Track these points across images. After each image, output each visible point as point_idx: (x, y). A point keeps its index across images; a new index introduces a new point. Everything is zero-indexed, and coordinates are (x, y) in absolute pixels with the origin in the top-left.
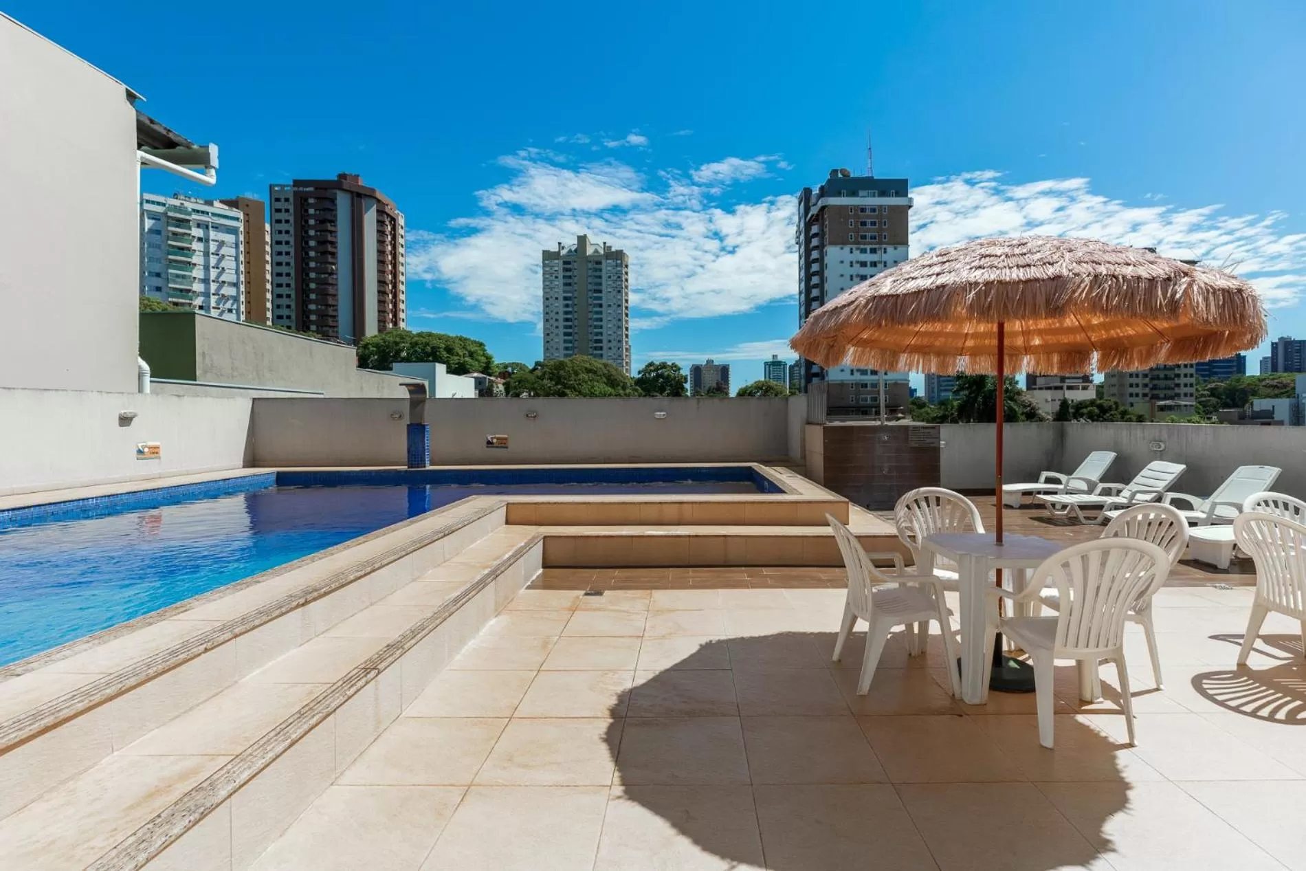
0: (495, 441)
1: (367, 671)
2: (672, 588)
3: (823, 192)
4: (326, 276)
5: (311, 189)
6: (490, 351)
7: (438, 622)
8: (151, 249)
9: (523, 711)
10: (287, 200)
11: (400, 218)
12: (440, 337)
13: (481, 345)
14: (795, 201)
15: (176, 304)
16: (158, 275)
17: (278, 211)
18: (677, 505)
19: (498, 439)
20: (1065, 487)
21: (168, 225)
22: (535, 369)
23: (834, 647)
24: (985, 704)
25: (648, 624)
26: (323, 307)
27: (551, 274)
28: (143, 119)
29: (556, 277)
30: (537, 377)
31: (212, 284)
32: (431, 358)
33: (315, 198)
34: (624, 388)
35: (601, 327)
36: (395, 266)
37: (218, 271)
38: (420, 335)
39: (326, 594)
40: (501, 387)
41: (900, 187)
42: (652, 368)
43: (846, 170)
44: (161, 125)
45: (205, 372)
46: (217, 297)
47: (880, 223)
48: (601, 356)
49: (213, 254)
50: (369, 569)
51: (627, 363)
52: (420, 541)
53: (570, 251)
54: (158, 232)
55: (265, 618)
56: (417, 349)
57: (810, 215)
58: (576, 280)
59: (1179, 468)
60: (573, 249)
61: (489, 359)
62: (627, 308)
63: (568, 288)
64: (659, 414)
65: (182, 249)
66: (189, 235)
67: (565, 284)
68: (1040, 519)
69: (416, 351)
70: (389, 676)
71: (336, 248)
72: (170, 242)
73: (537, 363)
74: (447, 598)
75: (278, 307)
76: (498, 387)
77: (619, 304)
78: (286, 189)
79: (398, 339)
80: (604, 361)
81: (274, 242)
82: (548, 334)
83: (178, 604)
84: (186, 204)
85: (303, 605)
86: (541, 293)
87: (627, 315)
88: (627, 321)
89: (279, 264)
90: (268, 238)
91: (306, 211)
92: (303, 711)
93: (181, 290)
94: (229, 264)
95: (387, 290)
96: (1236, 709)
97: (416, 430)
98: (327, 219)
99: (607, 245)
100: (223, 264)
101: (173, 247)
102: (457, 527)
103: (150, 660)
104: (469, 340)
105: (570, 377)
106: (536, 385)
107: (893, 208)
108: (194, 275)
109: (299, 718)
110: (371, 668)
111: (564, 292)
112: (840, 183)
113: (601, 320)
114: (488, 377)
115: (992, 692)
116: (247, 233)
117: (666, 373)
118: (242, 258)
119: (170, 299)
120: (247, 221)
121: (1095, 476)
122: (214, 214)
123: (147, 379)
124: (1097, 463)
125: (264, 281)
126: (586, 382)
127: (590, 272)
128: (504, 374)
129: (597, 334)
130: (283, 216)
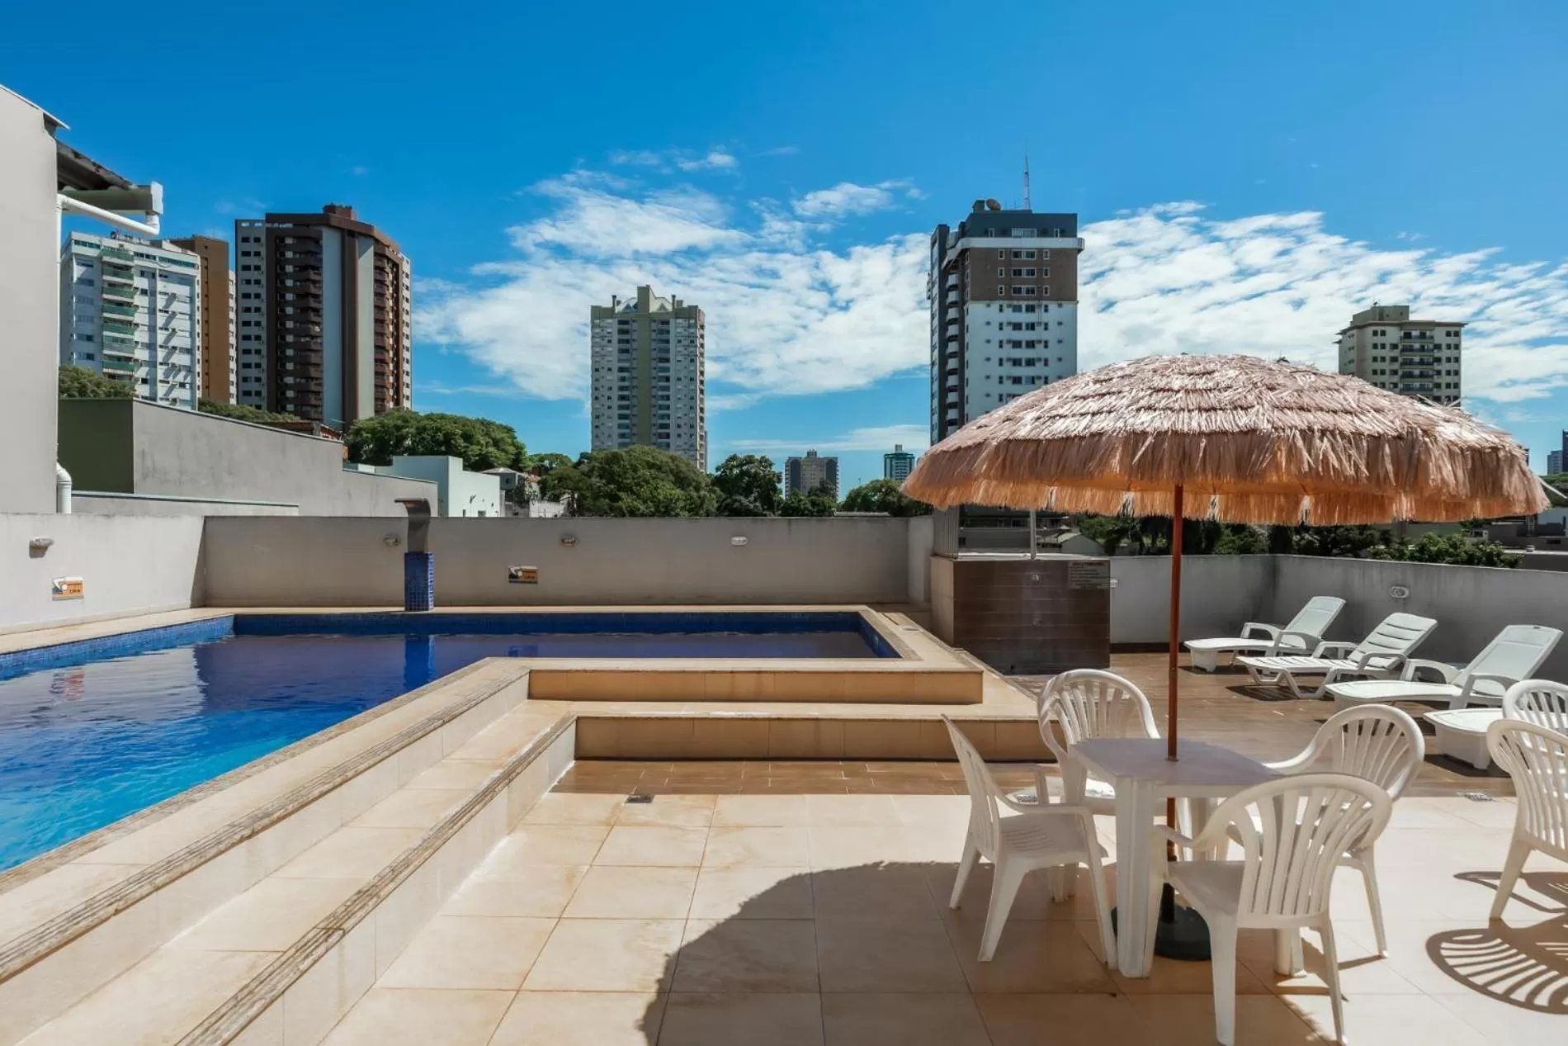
0: (520, 574)
1: (329, 931)
2: (743, 792)
3: (964, 231)
4: (308, 339)
5: (290, 225)
6: (521, 438)
7: (431, 851)
8: (81, 305)
9: (535, 981)
10: (257, 240)
11: (404, 263)
12: (455, 420)
13: (509, 430)
14: (928, 240)
15: (112, 376)
16: (89, 338)
17: (246, 254)
18: (755, 675)
19: (524, 571)
20: (1276, 645)
21: (103, 273)
22: (579, 463)
23: (952, 888)
24: (1147, 978)
25: (708, 848)
26: (303, 381)
27: (603, 338)
28: (64, 152)
29: (610, 341)
30: (583, 474)
31: (159, 349)
32: (443, 448)
33: (294, 237)
34: (697, 489)
35: (668, 408)
36: (397, 327)
37: (167, 333)
38: (429, 417)
39: (280, 819)
40: (536, 487)
41: (1066, 225)
42: (735, 463)
43: (994, 202)
44: (89, 160)
45: (145, 476)
46: (165, 367)
47: (1040, 271)
48: (668, 445)
49: (160, 311)
50: (339, 780)
51: (701, 455)
52: (409, 734)
53: (628, 307)
54: (90, 283)
55: (196, 861)
56: (425, 435)
57: (945, 263)
58: (635, 345)
59: (1428, 623)
60: (632, 305)
61: (520, 449)
62: (702, 382)
63: (625, 356)
64: (738, 540)
65: (120, 304)
66: (130, 286)
67: (622, 351)
68: (1239, 690)
69: (423, 439)
70: (358, 938)
71: (320, 302)
72: (105, 296)
73: (583, 456)
74: (442, 816)
75: (245, 380)
76: (531, 487)
77: (693, 378)
78: (257, 225)
79: (399, 423)
80: (672, 452)
81: (240, 295)
82: (598, 417)
83: (86, 837)
84: (127, 246)
85: (249, 837)
86: (589, 362)
87: (702, 392)
88: (702, 400)
89: (246, 324)
90: (232, 290)
91: (283, 254)
92: (240, 996)
93: (119, 359)
94: (181, 324)
95: (387, 358)
96: (1483, 989)
97: (417, 561)
98: (310, 265)
99: (676, 299)
100: (174, 324)
101: (110, 301)
102: (460, 711)
103: (43, 929)
104: (493, 423)
105: (625, 473)
106: (580, 485)
107: (1057, 253)
108: (136, 339)
109: (235, 1006)
110: (333, 929)
111: (620, 361)
112: (987, 219)
113: (668, 398)
114: (518, 474)
115: (1158, 958)
116: (206, 283)
117: (753, 471)
118: (198, 316)
119: (105, 370)
120: (205, 268)
121: (1316, 631)
122: (162, 259)
123: (68, 492)
124: (1320, 612)
125: (228, 345)
126: (647, 482)
127: (654, 335)
128: (540, 470)
129: (662, 417)
130: (252, 261)
